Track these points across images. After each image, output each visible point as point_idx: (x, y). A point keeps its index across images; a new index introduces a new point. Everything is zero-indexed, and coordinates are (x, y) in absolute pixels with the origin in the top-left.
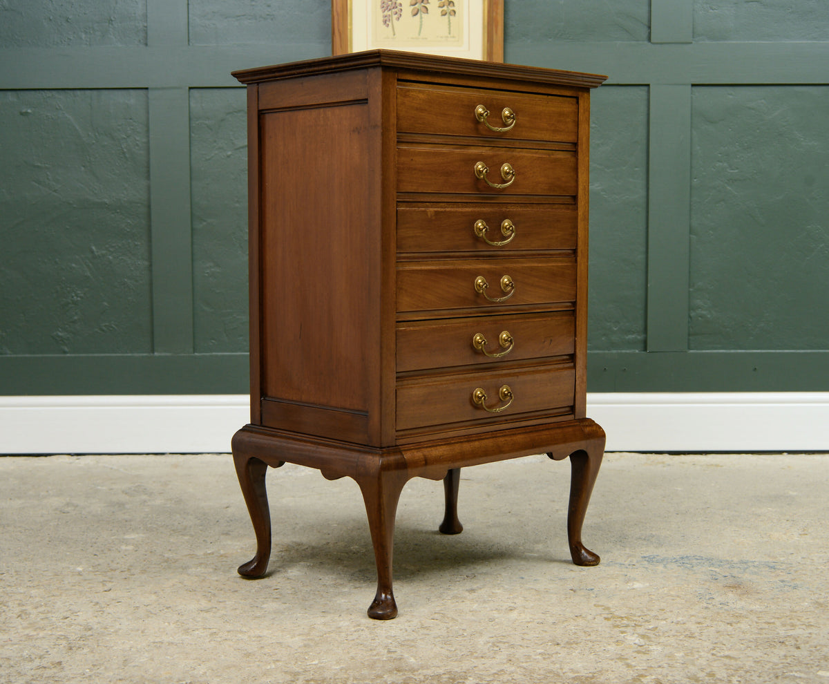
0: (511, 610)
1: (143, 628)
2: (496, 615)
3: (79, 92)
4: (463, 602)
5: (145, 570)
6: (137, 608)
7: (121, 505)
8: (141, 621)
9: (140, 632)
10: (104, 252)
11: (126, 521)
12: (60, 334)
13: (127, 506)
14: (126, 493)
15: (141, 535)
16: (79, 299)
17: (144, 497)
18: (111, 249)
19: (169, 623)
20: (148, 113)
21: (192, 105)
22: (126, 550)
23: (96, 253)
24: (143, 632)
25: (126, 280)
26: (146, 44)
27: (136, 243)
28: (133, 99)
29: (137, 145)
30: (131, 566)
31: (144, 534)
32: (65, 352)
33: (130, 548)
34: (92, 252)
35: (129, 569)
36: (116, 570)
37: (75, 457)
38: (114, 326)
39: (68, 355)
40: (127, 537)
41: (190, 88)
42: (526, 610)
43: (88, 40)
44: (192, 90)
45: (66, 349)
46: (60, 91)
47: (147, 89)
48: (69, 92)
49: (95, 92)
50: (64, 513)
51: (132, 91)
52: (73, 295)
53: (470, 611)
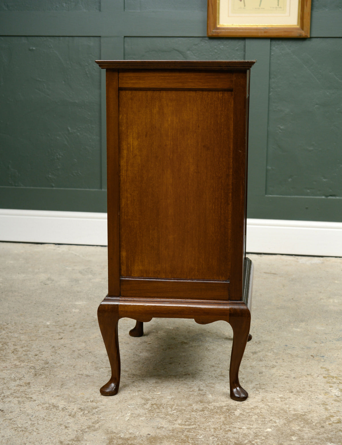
0: (273, 367)
1: (74, 364)
2: (264, 370)
3: (61, 38)
4: (248, 360)
5: (82, 327)
6: (74, 351)
7: (77, 281)
8: (74, 360)
9: (73, 367)
10: (75, 131)
11: (78, 292)
12: (50, 176)
13: (81, 282)
14: (81, 273)
15: (84, 302)
16: (61, 157)
17: (90, 276)
18: (79, 129)
19: (88, 362)
20: (100, 51)
21: (126, 47)
22: (75, 312)
23: (70, 131)
24: (74, 367)
25: (87, 147)
26: (100, 10)
27: (93, 126)
28: (92, 42)
29: (94, 69)
30: (76, 323)
31: (86, 302)
32: (52, 187)
33: (77, 310)
34: (68, 130)
35: (74, 325)
36: (67, 325)
37: (57, 246)
38: (80, 173)
39: (54, 188)
40: (77, 303)
41: (125, 37)
42: (282, 368)
43: (67, 7)
44: (126, 38)
45: (53, 185)
46: (51, 37)
47: (100, 37)
48: (56, 38)
49: (71, 38)
50: (46, 285)
51: (92, 38)
52: (58, 154)
53: (250, 366)
